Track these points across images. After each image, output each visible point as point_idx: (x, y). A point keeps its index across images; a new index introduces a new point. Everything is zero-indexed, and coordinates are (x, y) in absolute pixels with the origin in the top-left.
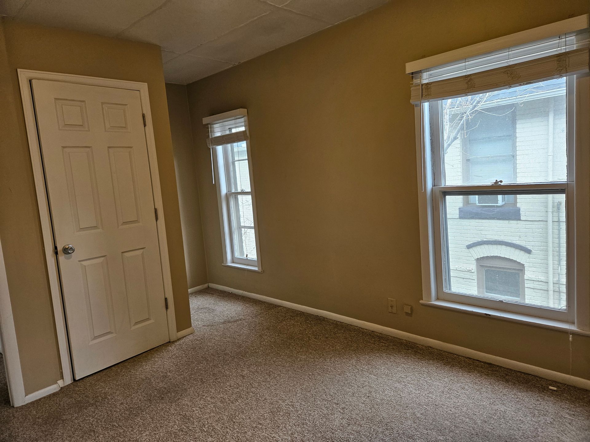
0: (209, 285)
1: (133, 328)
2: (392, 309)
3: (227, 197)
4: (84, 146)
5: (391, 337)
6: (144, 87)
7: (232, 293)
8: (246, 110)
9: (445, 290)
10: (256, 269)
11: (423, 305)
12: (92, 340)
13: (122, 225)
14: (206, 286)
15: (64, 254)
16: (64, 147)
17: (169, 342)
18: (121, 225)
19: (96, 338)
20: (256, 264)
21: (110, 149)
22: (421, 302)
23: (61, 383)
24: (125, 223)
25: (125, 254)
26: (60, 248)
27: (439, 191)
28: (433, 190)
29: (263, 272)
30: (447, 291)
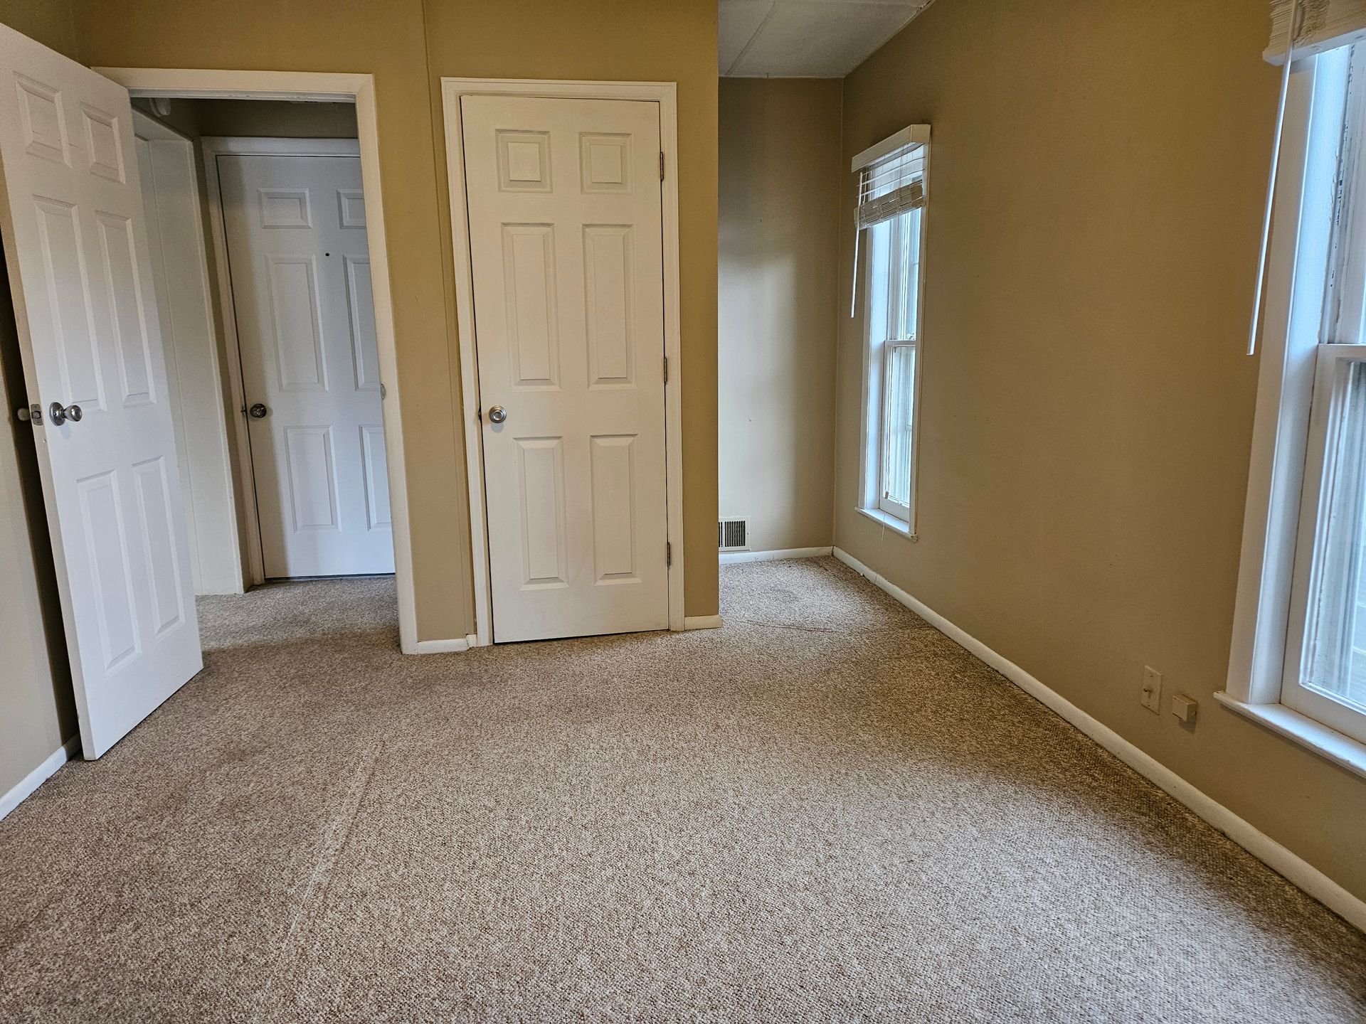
0: (834, 550)
1: (601, 583)
2: (1149, 697)
3: (885, 350)
4: (540, 222)
5: (1135, 772)
6: (667, 92)
7: (864, 576)
8: (928, 127)
9: (1304, 679)
10: (904, 528)
11: (1225, 707)
12: (525, 584)
13: (597, 383)
14: (826, 550)
15: (490, 421)
16: (505, 224)
17: (668, 630)
18: (594, 384)
19: (532, 581)
20: (907, 516)
21: (587, 229)
22: (1218, 695)
23: (472, 640)
24: (602, 380)
25: (598, 441)
26: (485, 411)
27: (1334, 359)
28: (1320, 351)
29: (915, 539)
30: (1310, 687)
